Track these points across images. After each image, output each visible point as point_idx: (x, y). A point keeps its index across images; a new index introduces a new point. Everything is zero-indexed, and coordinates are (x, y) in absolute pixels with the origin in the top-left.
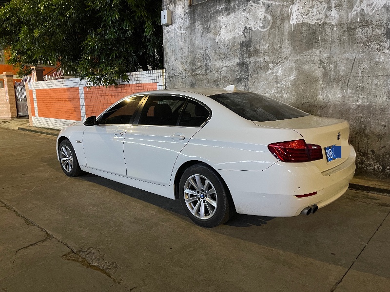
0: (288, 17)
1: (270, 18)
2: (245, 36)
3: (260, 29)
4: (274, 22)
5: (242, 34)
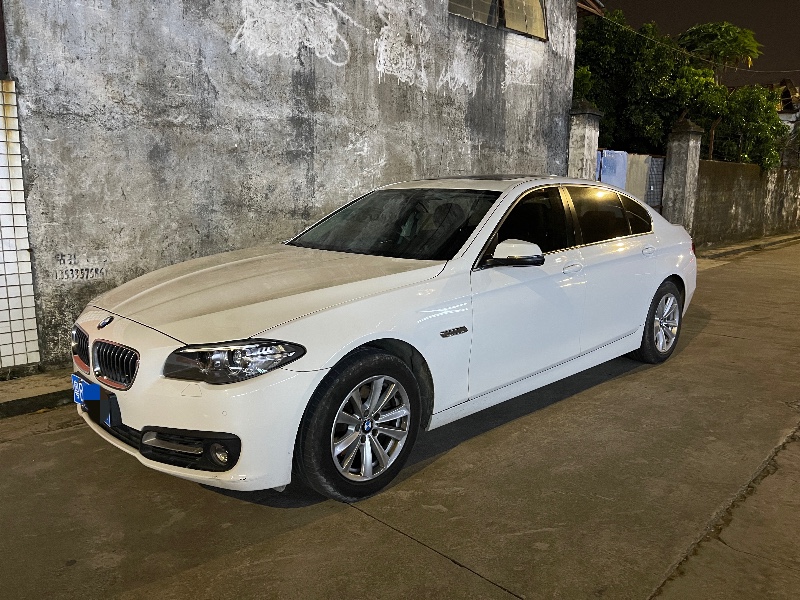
0: (373, 57)
1: (346, 46)
2: (302, 64)
3: (330, 60)
4: (353, 58)
5: (295, 55)
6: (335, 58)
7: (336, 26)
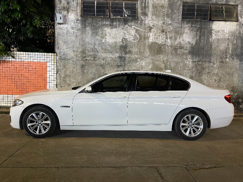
0: (148, 38)
1: (138, 36)
2: (123, 43)
3: (132, 41)
4: (140, 39)
5: (121, 41)
6: (134, 40)
7: (134, 32)
